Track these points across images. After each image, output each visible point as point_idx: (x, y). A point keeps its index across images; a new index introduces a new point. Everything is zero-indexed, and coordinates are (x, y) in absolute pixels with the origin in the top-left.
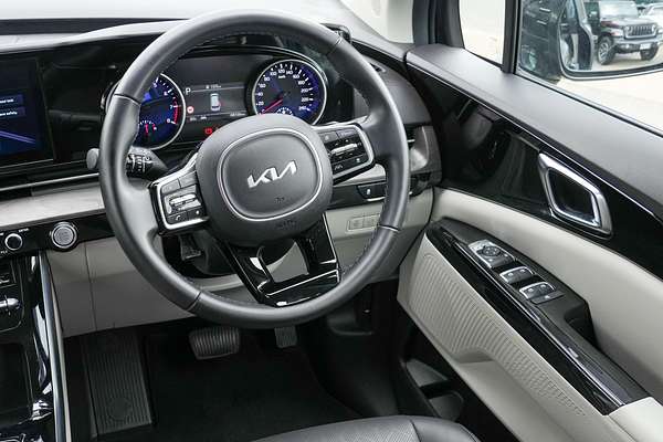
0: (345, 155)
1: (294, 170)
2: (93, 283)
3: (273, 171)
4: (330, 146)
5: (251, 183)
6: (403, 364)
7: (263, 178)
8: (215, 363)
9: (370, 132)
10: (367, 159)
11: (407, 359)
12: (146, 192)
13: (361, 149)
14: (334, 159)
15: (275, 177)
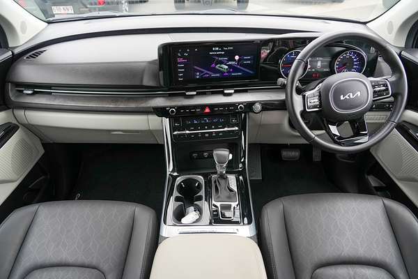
0: (379, 91)
1: (359, 95)
2: (261, 126)
3: (351, 94)
4: (374, 87)
5: (342, 98)
6: (366, 176)
7: (347, 97)
8: (291, 162)
9: (392, 83)
10: (388, 94)
11: (368, 175)
12: (301, 96)
13: (387, 89)
14: (375, 92)
15: (351, 97)
